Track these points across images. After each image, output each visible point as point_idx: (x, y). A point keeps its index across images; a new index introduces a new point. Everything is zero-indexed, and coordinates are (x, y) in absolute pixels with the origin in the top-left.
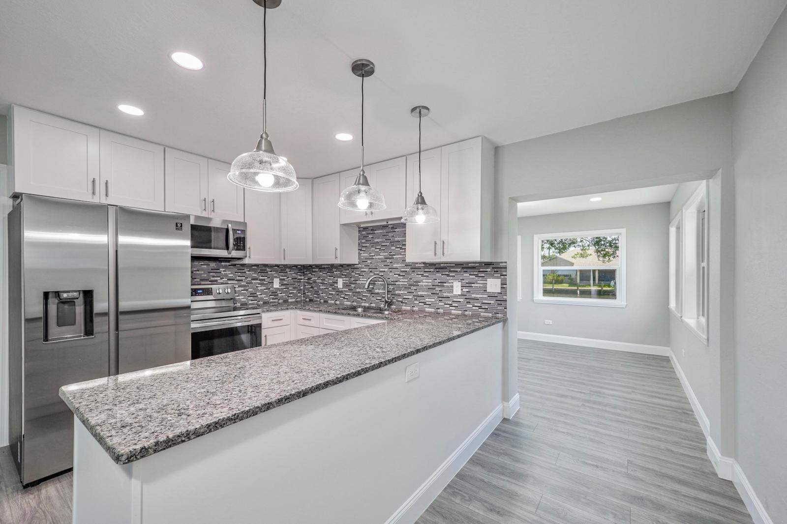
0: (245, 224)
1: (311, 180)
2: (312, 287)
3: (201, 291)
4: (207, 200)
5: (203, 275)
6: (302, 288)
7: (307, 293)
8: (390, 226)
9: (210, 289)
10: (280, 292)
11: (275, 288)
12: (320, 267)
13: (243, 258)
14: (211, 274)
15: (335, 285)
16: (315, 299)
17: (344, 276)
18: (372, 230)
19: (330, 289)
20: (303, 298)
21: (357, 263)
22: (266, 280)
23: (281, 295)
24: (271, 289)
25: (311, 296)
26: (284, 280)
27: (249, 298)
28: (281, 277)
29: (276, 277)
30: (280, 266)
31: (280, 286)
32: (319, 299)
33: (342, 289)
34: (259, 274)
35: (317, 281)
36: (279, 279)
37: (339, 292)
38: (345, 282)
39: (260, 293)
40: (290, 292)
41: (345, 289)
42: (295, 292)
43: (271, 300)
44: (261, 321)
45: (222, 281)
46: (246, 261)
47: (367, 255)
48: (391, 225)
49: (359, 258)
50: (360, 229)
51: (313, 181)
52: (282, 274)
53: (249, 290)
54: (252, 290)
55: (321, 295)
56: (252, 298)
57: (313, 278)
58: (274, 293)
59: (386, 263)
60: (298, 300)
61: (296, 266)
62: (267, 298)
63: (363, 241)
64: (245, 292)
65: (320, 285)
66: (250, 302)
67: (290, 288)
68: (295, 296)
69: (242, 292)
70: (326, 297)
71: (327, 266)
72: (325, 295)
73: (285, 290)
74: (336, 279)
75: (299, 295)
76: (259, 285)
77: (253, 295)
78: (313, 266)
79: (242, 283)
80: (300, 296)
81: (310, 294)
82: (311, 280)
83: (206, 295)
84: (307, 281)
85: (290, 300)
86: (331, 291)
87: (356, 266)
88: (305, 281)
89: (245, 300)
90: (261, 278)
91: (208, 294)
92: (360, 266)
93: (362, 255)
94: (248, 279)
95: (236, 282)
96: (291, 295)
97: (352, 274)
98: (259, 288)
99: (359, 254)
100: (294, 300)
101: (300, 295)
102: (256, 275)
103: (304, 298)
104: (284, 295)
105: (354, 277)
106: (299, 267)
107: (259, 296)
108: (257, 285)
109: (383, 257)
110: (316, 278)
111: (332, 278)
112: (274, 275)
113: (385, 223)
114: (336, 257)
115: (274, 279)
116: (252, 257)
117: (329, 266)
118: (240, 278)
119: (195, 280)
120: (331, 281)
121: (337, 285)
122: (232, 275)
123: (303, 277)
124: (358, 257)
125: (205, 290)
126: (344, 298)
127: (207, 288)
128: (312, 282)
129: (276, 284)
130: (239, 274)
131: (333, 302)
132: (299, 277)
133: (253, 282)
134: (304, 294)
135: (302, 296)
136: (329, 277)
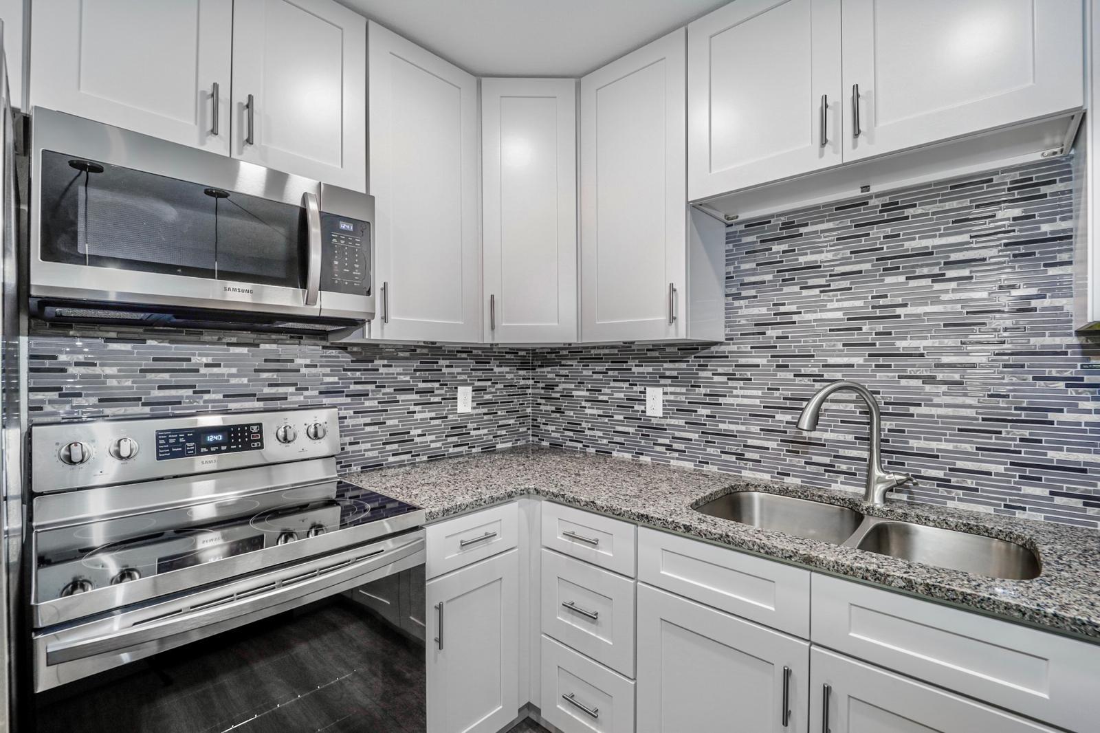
0: (368, 200)
1: (573, 81)
2: (558, 410)
3: (219, 438)
4: (223, 94)
5: (233, 381)
6: (529, 410)
7: (542, 427)
8: (872, 202)
9: (255, 429)
10: (475, 425)
11: (461, 415)
12: (583, 354)
13: (363, 322)
14: (265, 375)
15: (636, 407)
16: (568, 443)
17: (669, 381)
18: (786, 226)
19: (616, 417)
20: (531, 438)
21: (723, 339)
22: (437, 392)
23: (477, 432)
24: (451, 417)
25: (553, 435)
26: (483, 389)
27: (388, 447)
28: (477, 384)
29: (464, 383)
30: (475, 352)
31: (473, 408)
32: (580, 445)
33: (664, 421)
34: (418, 374)
35: (575, 393)
36: (470, 388)
37: (649, 429)
38: (672, 398)
39: (419, 431)
40: (501, 423)
41: (673, 422)
42: (512, 422)
43: (451, 450)
44: (425, 557)
45: (302, 398)
46: (375, 332)
47: (764, 310)
48: (878, 195)
49: (728, 324)
50: (730, 230)
51: (578, 87)
52: (479, 373)
53: (389, 423)
54: (396, 422)
55: (588, 432)
56: (395, 446)
57: (561, 386)
58: (459, 429)
59: (855, 337)
60: (519, 443)
61: (514, 351)
62: (439, 445)
63: (744, 266)
64: (376, 428)
65: (584, 404)
66: (391, 459)
67: (499, 413)
68: (512, 431)
69: (368, 429)
70: (605, 441)
71: (607, 351)
72: (600, 434)
73: (486, 417)
74: (638, 388)
75: (521, 430)
76: (417, 408)
77: (400, 436)
78: (565, 352)
79: (367, 403)
80: (525, 434)
81: (553, 428)
82: (557, 389)
83: (237, 450)
84: (542, 392)
85: (499, 446)
86: (619, 423)
87: (714, 349)
88: (537, 391)
89: (375, 453)
90: (422, 385)
91: (247, 447)
92: (734, 348)
93: (741, 312)
94: (384, 390)
95: (349, 400)
96: (504, 432)
97: (702, 374)
98: (418, 416)
99: (729, 309)
100: (509, 445)
101: (525, 429)
102: (408, 378)
103: (536, 439)
104: (486, 431)
105: (710, 384)
106: (521, 353)
107: (417, 440)
108: (412, 408)
109: (839, 315)
110: (572, 386)
111: (626, 385)
112: (459, 377)
113: (855, 193)
114: (672, 319)
115: (460, 388)
116: (392, 317)
117: (616, 351)
118: (359, 387)
119: (206, 397)
120: (622, 395)
121: (642, 408)
122: (336, 379)
123: (531, 382)
124: (723, 320)
125: (236, 432)
126: (669, 448)
127: (242, 426)
128: (558, 395)
129: (465, 401)
130: (358, 374)
131: (628, 456)
132: (522, 382)
133: (400, 397)
134: (536, 426)
135: (530, 432)
136: (612, 384)
